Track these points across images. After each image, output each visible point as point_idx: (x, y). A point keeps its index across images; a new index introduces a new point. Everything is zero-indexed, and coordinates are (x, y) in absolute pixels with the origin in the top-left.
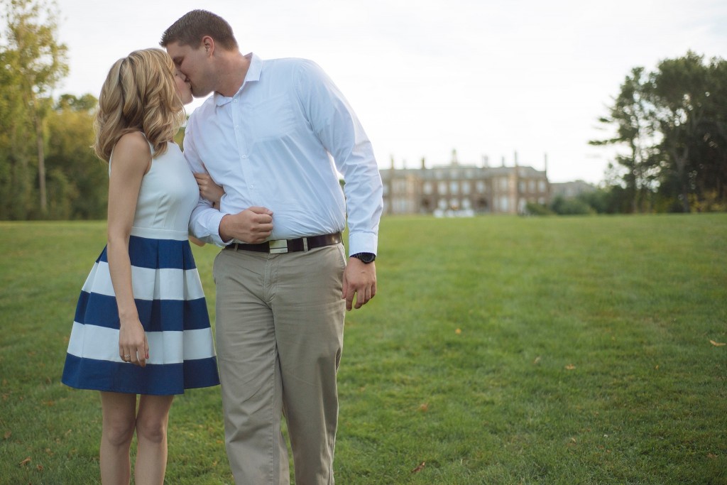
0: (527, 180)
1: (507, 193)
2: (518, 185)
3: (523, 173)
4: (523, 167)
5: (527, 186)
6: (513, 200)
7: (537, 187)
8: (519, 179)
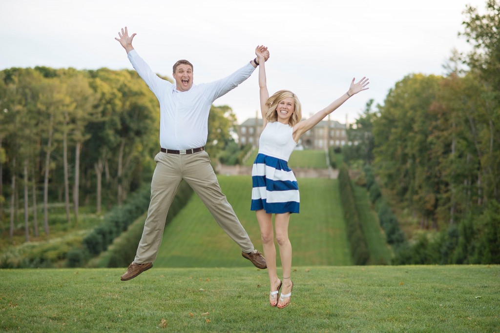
0: (335, 129)
1: (322, 138)
2: (329, 133)
3: (333, 126)
4: (333, 121)
5: (335, 133)
6: (326, 142)
7: (340, 134)
8: (330, 129)
